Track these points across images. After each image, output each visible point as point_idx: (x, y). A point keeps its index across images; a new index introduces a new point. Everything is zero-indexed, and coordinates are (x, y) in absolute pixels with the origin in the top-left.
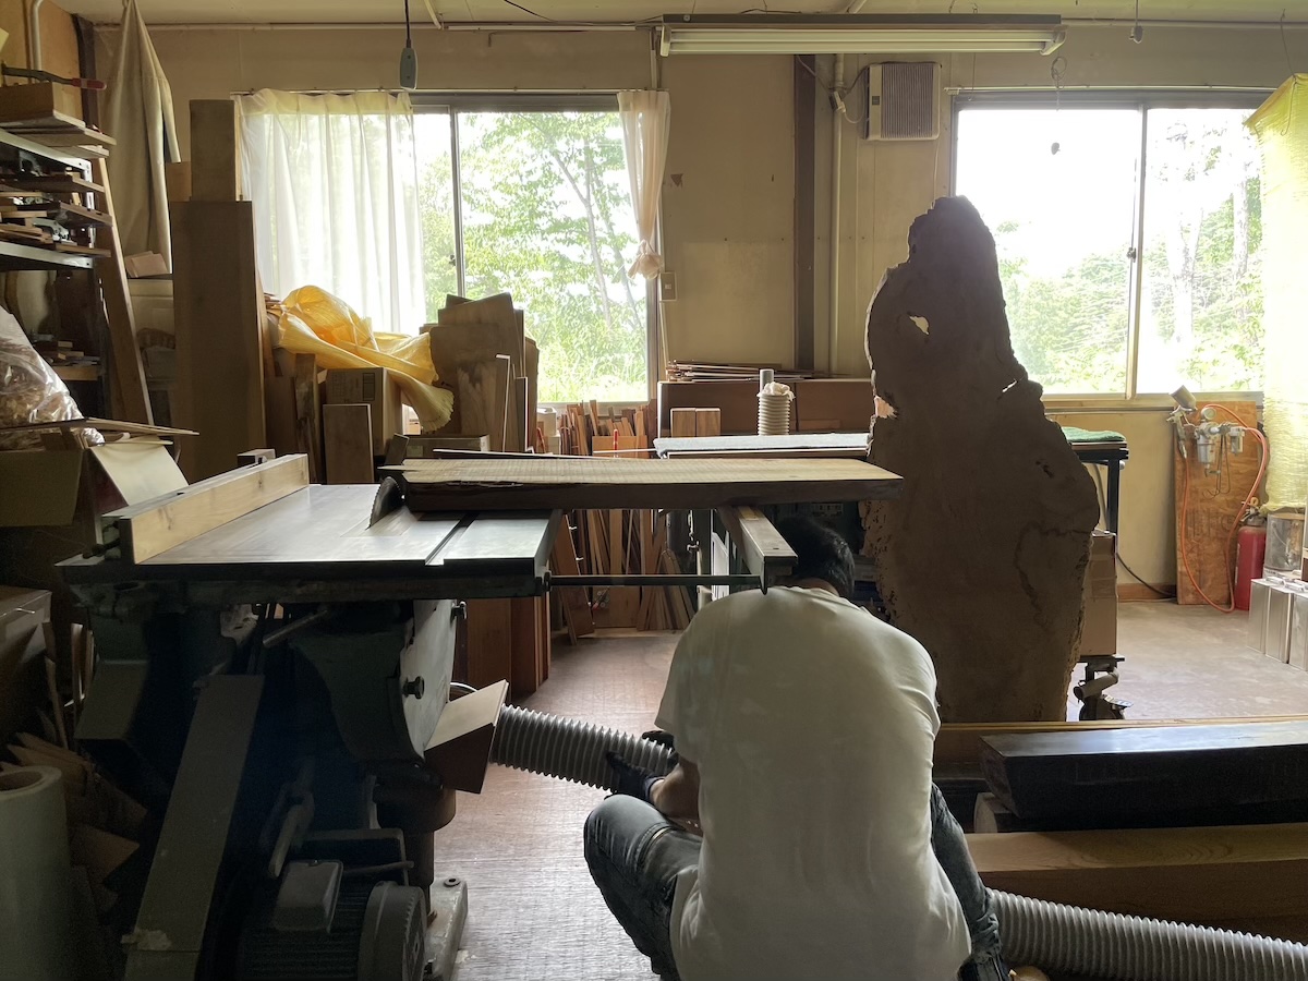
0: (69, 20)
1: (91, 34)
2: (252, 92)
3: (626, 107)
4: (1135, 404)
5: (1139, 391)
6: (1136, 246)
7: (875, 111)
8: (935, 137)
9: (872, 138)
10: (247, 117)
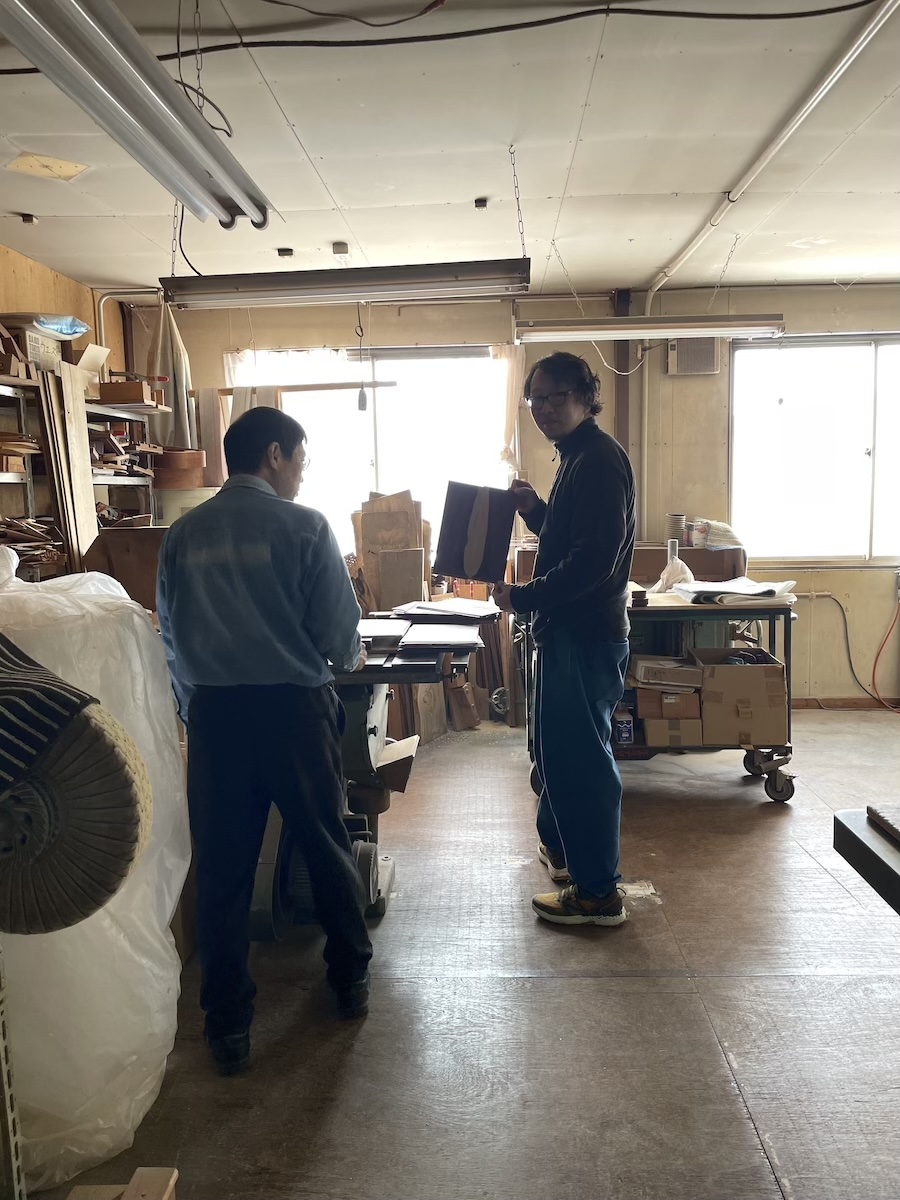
0: (117, 305)
1: (130, 311)
2: (238, 350)
3: (496, 356)
4: (872, 564)
5: (874, 554)
6: (871, 448)
7: (673, 355)
8: (716, 371)
9: (670, 373)
10: (234, 368)
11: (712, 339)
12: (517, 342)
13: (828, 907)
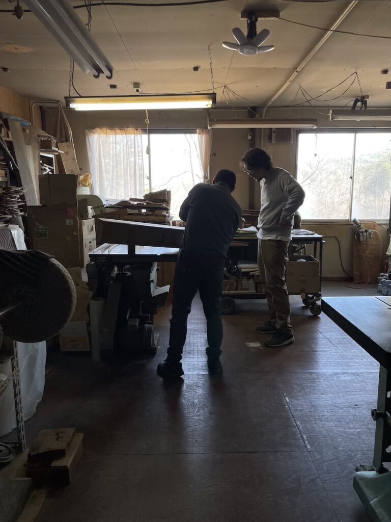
0: (39, 107)
3: (200, 133)
4: (351, 222)
5: (352, 219)
6: (352, 175)
7: (274, 135)
8: (292, 142)
9: (273, 142)
11: (289, 129)
12: (209, 128)
13: (326, 350)
